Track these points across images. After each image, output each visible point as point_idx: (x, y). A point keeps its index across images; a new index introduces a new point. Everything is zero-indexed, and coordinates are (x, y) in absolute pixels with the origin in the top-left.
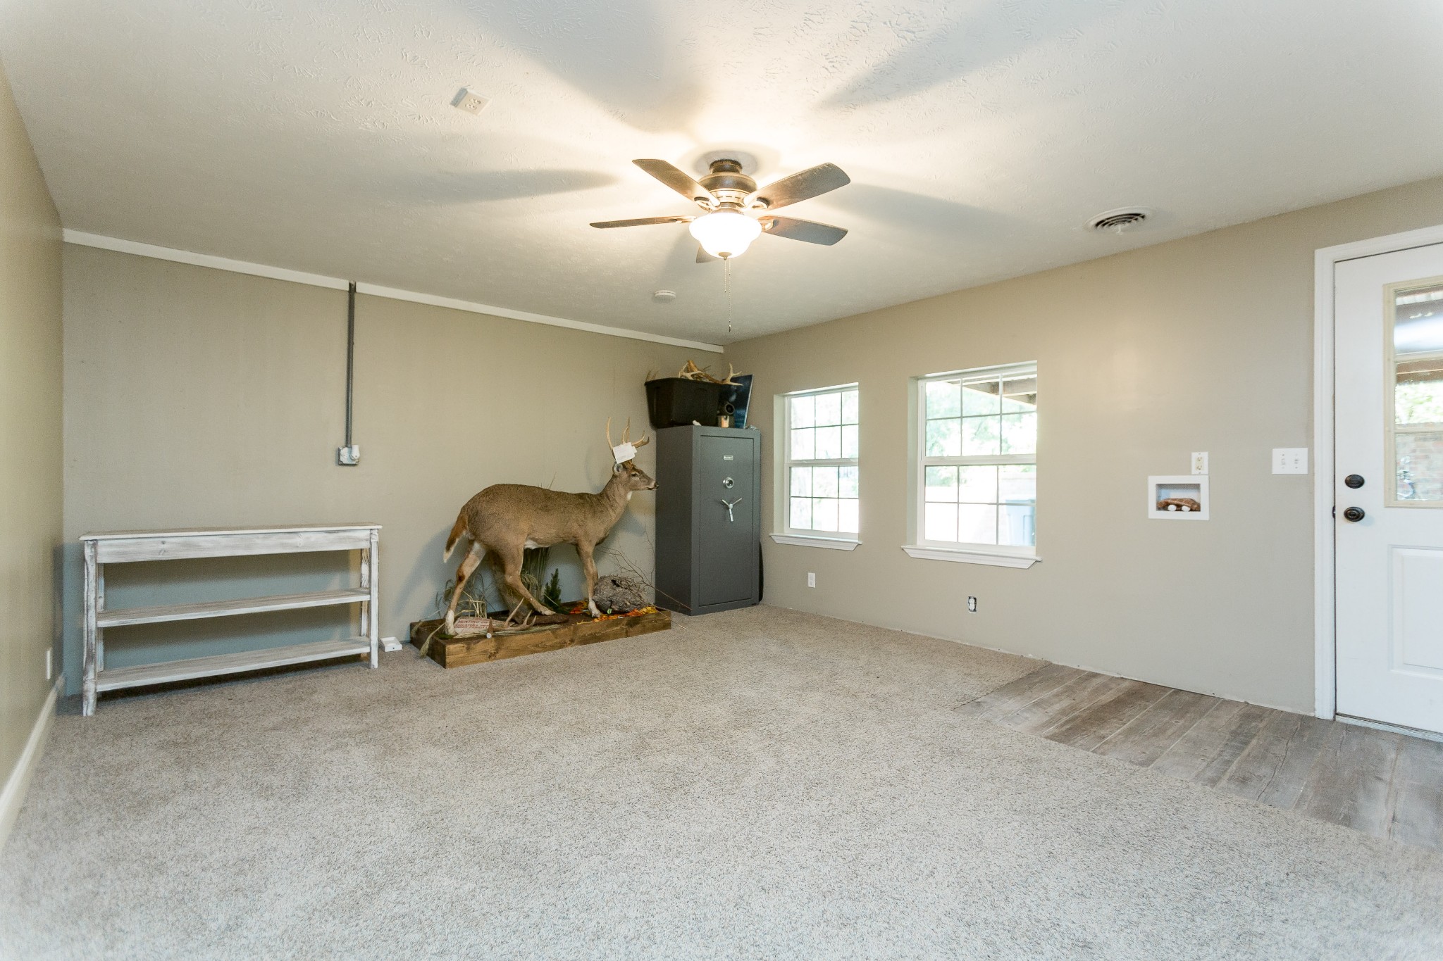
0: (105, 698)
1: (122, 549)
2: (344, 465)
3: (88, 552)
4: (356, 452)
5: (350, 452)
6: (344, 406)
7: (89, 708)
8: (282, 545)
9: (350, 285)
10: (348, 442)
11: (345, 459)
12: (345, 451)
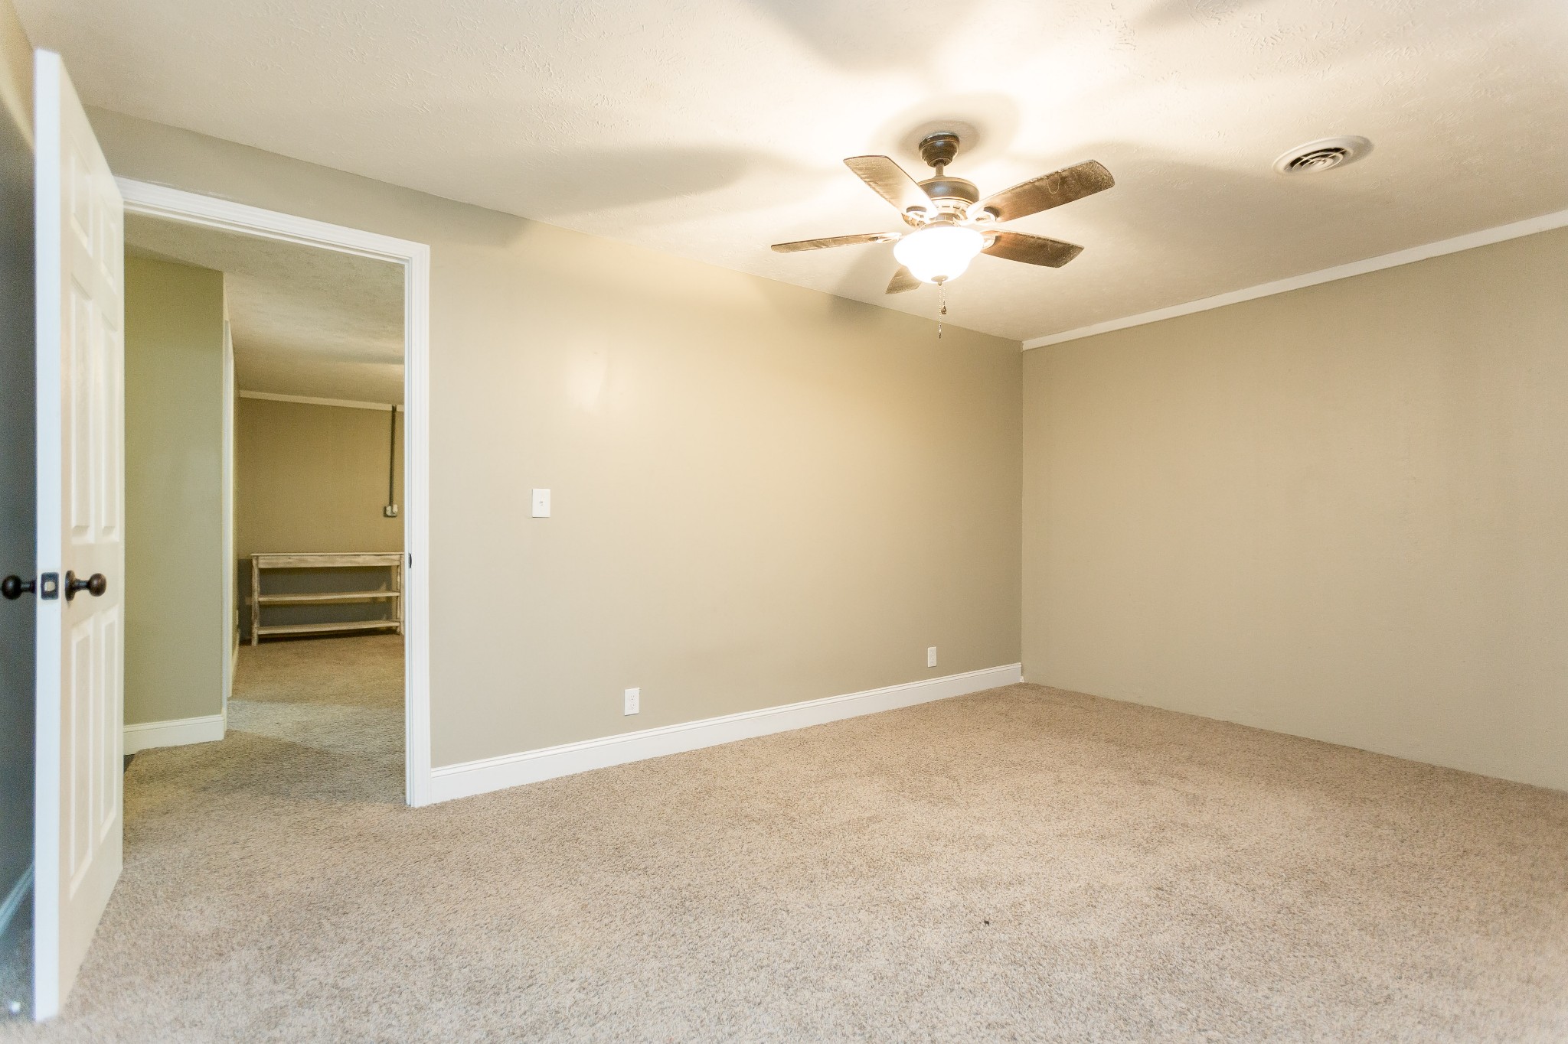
0: (263, 639)
1: (268, 561)
2: (388, 516)
3: (254, 562)
4: (395, 509)
5: (392, 509)
6: (388, 481)
7: (255, 642)
8: (351, 562)
9: (393, 407)
10: (391, 503)
11: (389, 513)
12: (389, 509)
